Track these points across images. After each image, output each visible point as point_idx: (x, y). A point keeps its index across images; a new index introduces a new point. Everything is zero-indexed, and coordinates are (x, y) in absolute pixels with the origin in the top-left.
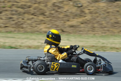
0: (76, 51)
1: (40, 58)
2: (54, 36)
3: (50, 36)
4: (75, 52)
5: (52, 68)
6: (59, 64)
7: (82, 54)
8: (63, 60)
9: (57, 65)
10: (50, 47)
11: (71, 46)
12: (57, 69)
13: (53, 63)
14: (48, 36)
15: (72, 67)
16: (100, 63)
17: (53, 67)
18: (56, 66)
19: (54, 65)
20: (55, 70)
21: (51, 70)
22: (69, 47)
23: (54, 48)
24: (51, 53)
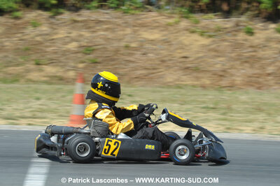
0: (152, 116)
1: (79, 130)
2: (107, 85)
3: (100, 85)
4: (150, 119)
5: (105, 149)
6: (120, 142)
7: (164, 122)
9: (115, 144)
10: (97, 106)
11: (140, 105)
12: (116, 153)
13: (107, 139)
14: (95, 86)
15: (146, 147)
17: (107, 147)
18: (113, 147)
19: (110, 143)
20: (112, 154)
21: (103, 153)
23: (106, 110)
24: (101, 120)
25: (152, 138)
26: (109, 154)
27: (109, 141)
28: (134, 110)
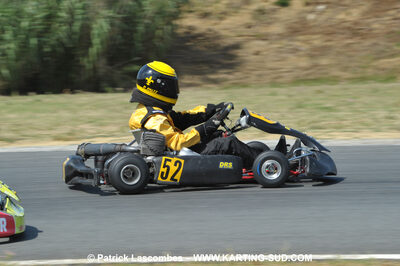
0: (226, 121)
1: (123, 147)
2: (159, 81)
3: (150, 80)
4: (223, 125)
5: (163, 173)
6: (182, 161)
7: (245, 128)
8: (192, 148)
9: (175, 165)
11: (209, 105)
12: (178, 177)
13: (164, 158)
15: (221, 166)
16: (299, 153)
17: (165, 170)
18: (173, 169)
19: (168, 163)
20: (172, 178)
21: (160, 179)
22: (202, 109)
23: (159, 116)
24: (154, 131)
25: (229, 151)
26: (168, 180)
27: (166, 160)
28: (200, 114)
